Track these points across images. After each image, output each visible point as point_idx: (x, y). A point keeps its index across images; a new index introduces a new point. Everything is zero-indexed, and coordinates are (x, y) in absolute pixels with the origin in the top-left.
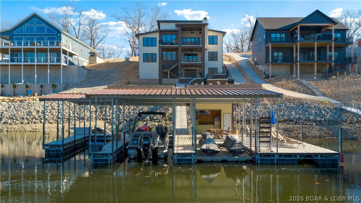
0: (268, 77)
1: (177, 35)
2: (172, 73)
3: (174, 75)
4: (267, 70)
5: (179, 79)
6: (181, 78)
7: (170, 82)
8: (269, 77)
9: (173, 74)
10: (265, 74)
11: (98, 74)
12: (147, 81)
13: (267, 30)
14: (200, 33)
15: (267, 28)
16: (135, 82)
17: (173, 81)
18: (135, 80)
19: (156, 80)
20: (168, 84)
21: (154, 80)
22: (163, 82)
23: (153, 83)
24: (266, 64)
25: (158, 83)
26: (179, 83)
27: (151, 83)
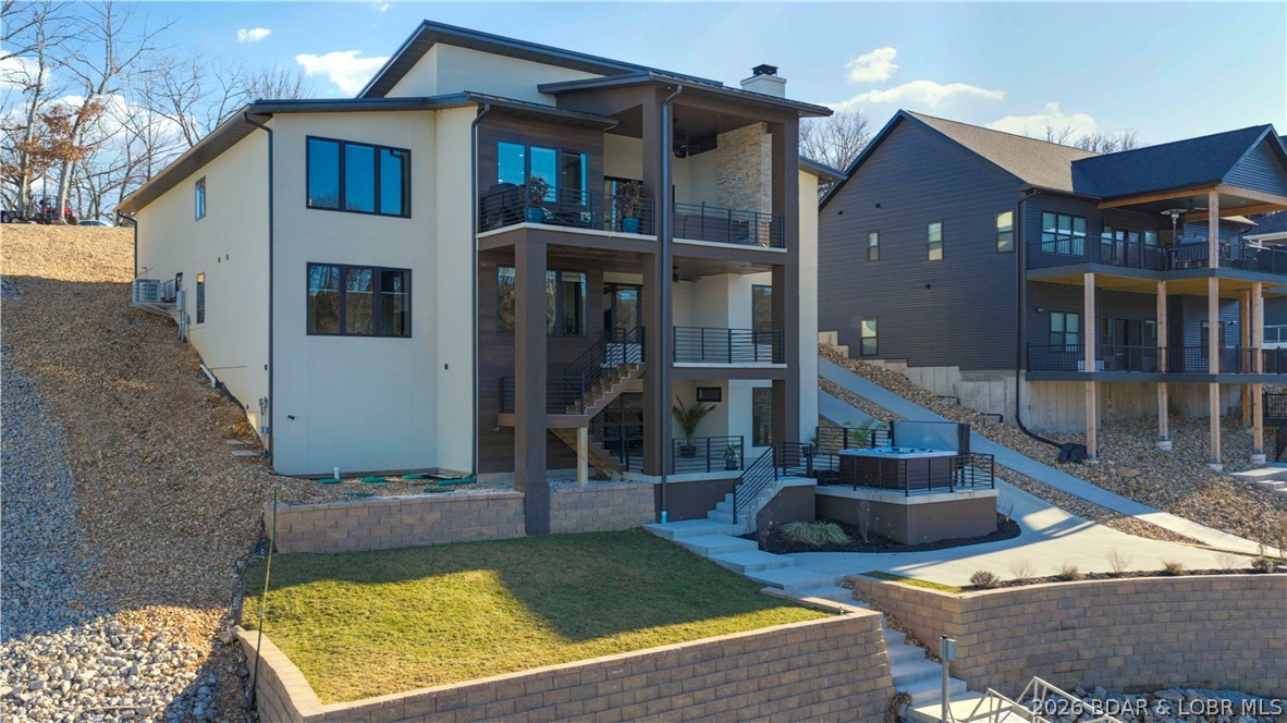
0: (1075, 453)
4: (1030, 407)
5: (658, 486)
6: (671, 479)
8: (1087, 456)
10: (1024, 429)
16: (334, 535)
17: (621, 500)
18: (329, 513)
19: (506, 505)
20: (586, 529)
21: (491, 503)
22: (552, 514)
23: (484, 530)
24: (1023, 372)
25: (523, 525)
26: (664, 520)
27: (470, 534)
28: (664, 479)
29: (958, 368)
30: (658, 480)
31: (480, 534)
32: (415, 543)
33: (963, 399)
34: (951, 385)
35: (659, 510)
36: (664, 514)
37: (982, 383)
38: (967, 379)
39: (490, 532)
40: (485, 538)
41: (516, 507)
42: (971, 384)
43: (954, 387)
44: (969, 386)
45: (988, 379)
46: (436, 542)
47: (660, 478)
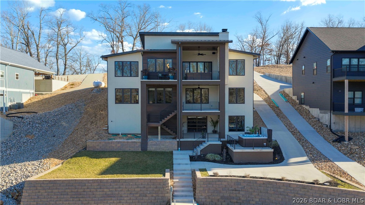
0: (340, 139)
1: (174, 59)
2: (164, 127)
3: (169, 131)
4: (334, 123)
5: (178, 142)
6: (181, 140)
7: (162, 146)
8: (344, 140)
9: (167, 129)
10: (331, 130)
11: (37, 123)
12: (119, 145)
13: (336, 52)
14: (214, 53)
15: (335, 49)
16: (97, 147)
17: (168, 144)
18: (96, 143)
19: (136, 144)
20: (157, 151)
21: (133, 143)
22: (148, 146)
23: (131, 149)
24: (332, 111)
25: (141, 149)
26: (179, 150)
27: (127, 149)
28: (179, 140)
29: (319, 109)
30: (178, 140)
31: (130, 150)
32: (114, 150)
33: (320, 119)
34: (318, 114)
35: (178, 148)
36: (179, 148)
37: (323, 114)
38: (321, 113)
39: (132, 149)
40: (131, 151)
41: (139, 144)
42: (321, 114)
43: (318, 115)
44: (321, 115)
45: (325, 113)
46: (119, 150)
47: (178, 139)
